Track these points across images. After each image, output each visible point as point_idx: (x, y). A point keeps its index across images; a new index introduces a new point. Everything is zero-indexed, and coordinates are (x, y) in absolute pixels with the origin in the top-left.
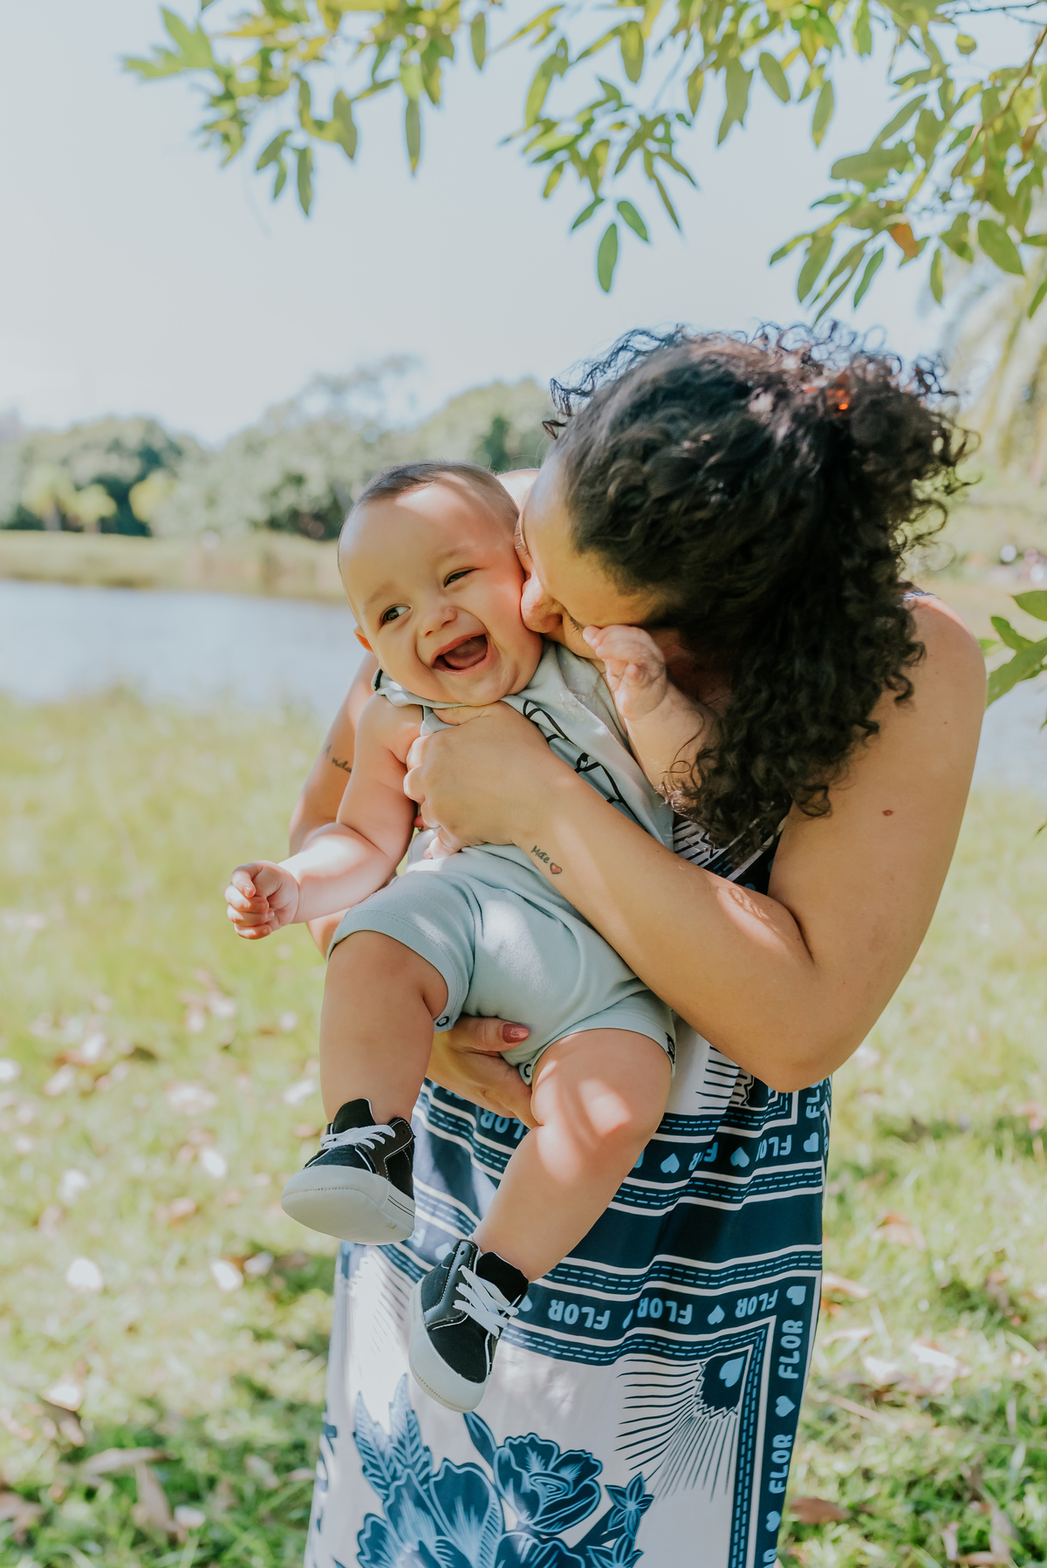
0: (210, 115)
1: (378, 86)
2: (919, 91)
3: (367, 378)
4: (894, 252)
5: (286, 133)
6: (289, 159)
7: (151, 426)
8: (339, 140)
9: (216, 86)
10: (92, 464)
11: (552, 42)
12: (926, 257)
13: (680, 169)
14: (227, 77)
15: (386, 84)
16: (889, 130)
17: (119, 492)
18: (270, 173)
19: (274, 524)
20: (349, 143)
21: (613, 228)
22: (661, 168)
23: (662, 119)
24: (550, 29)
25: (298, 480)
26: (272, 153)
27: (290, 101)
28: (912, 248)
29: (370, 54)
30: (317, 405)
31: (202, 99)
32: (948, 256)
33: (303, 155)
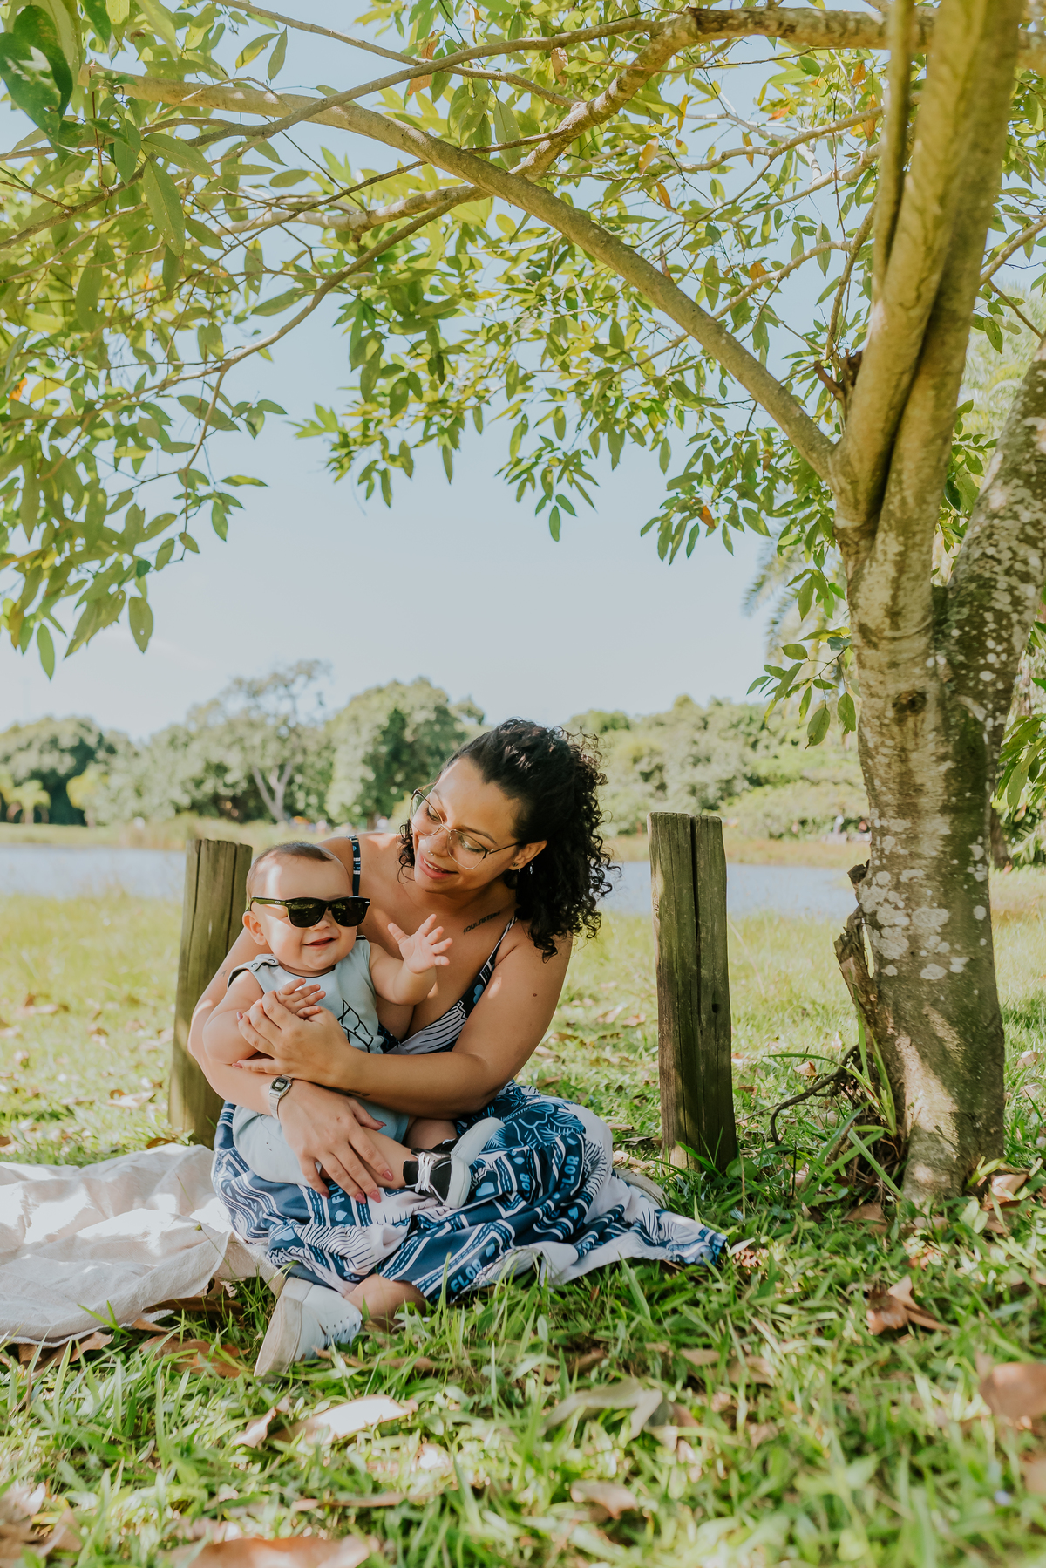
0: (335, 454)
1: (427, 438)
2: (701, 443)
3: (282, 682)
4: (703, 527)
5: (376, 462)
6: (376, 478)
7: (85, 726)
8: (403, 467)
9: (336, 438)
10: (28, 761)
11: (519, 417)
12: (719, 529)
13: (587, 477)
14: (345, 436)
15: (431, 437)
16: (690, 465)
17: (55, 785)
18: (365, 484)
19: (197, 807)
20: (409, 468)
21: (556, 508)
22: (576, 477)
23: (577, 454)
24: (519, 411)
25: (221, 769)
26: (366, 474)
27: (377, 446)
28: (712, 525)
29: (421, 425)
30: (236, 705)
31: (329, 447)
32: (731, 528)
33: (384, 475)
